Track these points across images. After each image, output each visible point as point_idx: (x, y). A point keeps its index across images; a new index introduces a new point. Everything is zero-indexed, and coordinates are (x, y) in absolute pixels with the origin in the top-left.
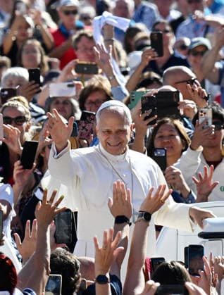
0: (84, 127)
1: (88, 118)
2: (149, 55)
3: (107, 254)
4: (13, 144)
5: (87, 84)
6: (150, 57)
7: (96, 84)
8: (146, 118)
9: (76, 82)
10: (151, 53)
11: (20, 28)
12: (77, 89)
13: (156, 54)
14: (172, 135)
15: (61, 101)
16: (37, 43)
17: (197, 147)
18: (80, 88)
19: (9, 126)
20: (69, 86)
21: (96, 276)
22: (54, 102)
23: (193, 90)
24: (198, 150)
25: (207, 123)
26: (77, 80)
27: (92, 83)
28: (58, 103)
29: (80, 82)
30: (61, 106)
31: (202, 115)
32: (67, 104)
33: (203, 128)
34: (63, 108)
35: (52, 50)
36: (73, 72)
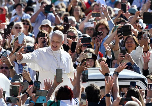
0: (99, 37)
1: (100, 34)
2: (121, 12)
3: (110, 86)
4: (70, 45)
5: (98, 22)
6: (121, 13)
7: (102, 22)
8: (119, 36)
9: (94, 22)
10: (121, 11)
11: (74, 2)
12: (94, 24)
13: (123, 12)
14: (132, 42)
15: (90, 29)
16: (79, 7)
17: (143, 45)
18: (96, 24)
19: (69, 39)
20: (91, 23)
21: (106, 94)
22: (87, 29)
23: (137, 26)
24: (143, 47)
25: (146, 36)
26: (94, 21)
27: (101, 22)
29: (95, 22)
31: (144, 34)
33: (144, 38)
35: (85, 10)
36: (91, 16)
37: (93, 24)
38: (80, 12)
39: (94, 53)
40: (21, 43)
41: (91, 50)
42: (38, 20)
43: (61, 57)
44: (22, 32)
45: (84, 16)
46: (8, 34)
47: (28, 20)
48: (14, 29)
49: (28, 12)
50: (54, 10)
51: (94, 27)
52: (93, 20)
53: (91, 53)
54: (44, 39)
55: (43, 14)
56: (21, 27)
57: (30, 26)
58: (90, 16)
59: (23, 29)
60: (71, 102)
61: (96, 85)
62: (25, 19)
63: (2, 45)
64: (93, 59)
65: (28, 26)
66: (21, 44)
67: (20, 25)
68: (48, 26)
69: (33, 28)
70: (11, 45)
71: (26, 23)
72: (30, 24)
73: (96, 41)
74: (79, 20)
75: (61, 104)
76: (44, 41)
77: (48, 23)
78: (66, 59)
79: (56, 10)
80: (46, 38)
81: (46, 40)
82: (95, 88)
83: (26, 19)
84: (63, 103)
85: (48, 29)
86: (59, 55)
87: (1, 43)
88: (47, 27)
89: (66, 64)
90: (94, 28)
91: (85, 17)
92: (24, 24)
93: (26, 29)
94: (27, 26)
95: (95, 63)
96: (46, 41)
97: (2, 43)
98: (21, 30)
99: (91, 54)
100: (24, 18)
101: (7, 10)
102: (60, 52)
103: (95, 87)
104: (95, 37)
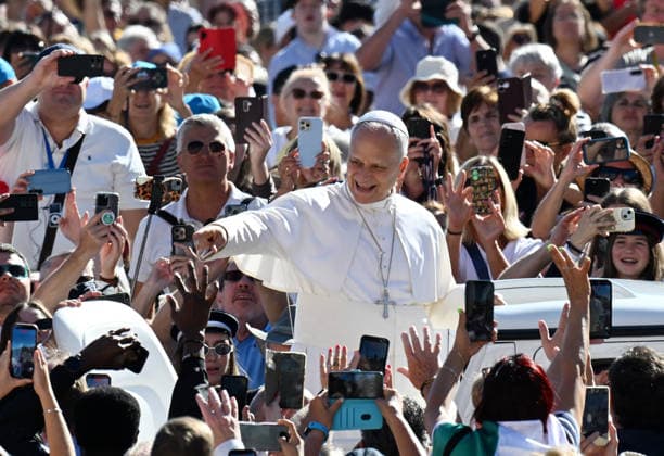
4: (542, 173)
9: (644, 67)
12: (647, 78)
15: (631, 101)
18: (652, 76)
20: (634, 73)
28: (625, 103)
29: (651, 67)
30: (630, 109)
32: (641, 106)
34: (634, 112)
35: (607, 13)
36: (633, 43)
37: (641, 78)
38: (581, 22)
39: (648, 208)
40: (312, 166)
41: (635, 194)
42: (392, 59)
43: (397, 229)
44: (323, 113)
45: (601, 41)
46: (253, 124)
47: (351, 58)
48: (286, 97)
49: (347, 25)
50: (464, 15)
51: (647, 89)
52: (644, 58)
53: (632, 210)
54: (426, 145)
55: (417, 34)
56: (319, 90)
57: (359, 86)
58: (625, 42)
59: (327, 100)
60: (545, 431)
61: (659, 354)
62: (335, 55)
63: (232, 171)
64: (644, 237)
65: (351, 88)
66: (312, 169)
67: (316, 80)
68: (441, 86)
69: (371, 95)
70: (267, 174)
71: (341, 74)
72: (360, 78)
73: (657, 153)
74: (578, 60)
75: (502, 438)
76: (422, 156)
77: (443, 72)
78: (418, 237)
79: (474, 16)
80: (434, 140)
81: (432, 152)
82: (655, 368)
83: (342, 56)
84: (510, 438)
85: (442, 99)
86: (387, 222)
87: (228, 164)
88: (440, 92)
89: (420, 260)
90: (649, 95)
91: (607, 44)
92: (332, 77)
93: (341, 103)
94: (343, 88)
95: (651, 254)
96: (432, 158)
97: (232, 166)
98: (319, 106)
99: (629, 212)
100: (329, 52)
101: (255, 15)
102: (391, 207)
103: (657, 360)
104: (652, 136)
